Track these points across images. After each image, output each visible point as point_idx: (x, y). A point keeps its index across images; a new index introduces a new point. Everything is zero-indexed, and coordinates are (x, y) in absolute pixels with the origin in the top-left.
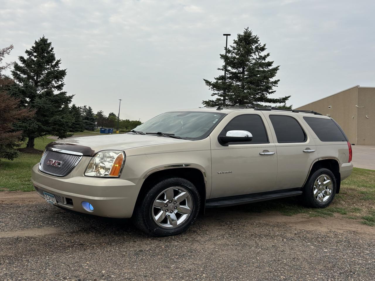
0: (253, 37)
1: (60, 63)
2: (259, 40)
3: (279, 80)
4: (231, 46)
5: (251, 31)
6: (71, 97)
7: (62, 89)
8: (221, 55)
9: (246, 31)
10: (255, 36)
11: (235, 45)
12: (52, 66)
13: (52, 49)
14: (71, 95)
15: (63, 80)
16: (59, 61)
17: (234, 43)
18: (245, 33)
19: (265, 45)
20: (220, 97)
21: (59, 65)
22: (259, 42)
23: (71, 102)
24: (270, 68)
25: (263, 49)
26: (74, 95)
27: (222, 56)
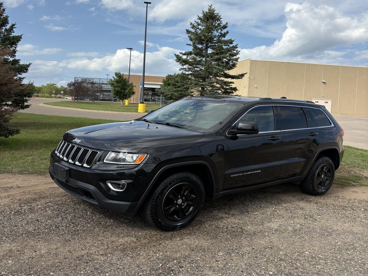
0: (216, 14)
1: (15, 28)
2: (221, 17)
3: (239, 58)
4: (195, 22)
5: (215, 9)
6: (28, 66)
7: (15, 56)
8: (187, 30)
9: (210, 8)
10: (217, 14)
11: (199, 21)
12: (6, 30)
13: (4, 10)
14: (28, 63)
15: (17, 46)
16: (13, 25)
17: (198, 19)
18: (209, 10)
19: (227, 24)
20: (185, 72)
21: (14, 29)
22: (221, 20)
23: (28, 71)
24: (231, 45)
25: (225, 27)
26: (31, 64)
27: (188, 32)
